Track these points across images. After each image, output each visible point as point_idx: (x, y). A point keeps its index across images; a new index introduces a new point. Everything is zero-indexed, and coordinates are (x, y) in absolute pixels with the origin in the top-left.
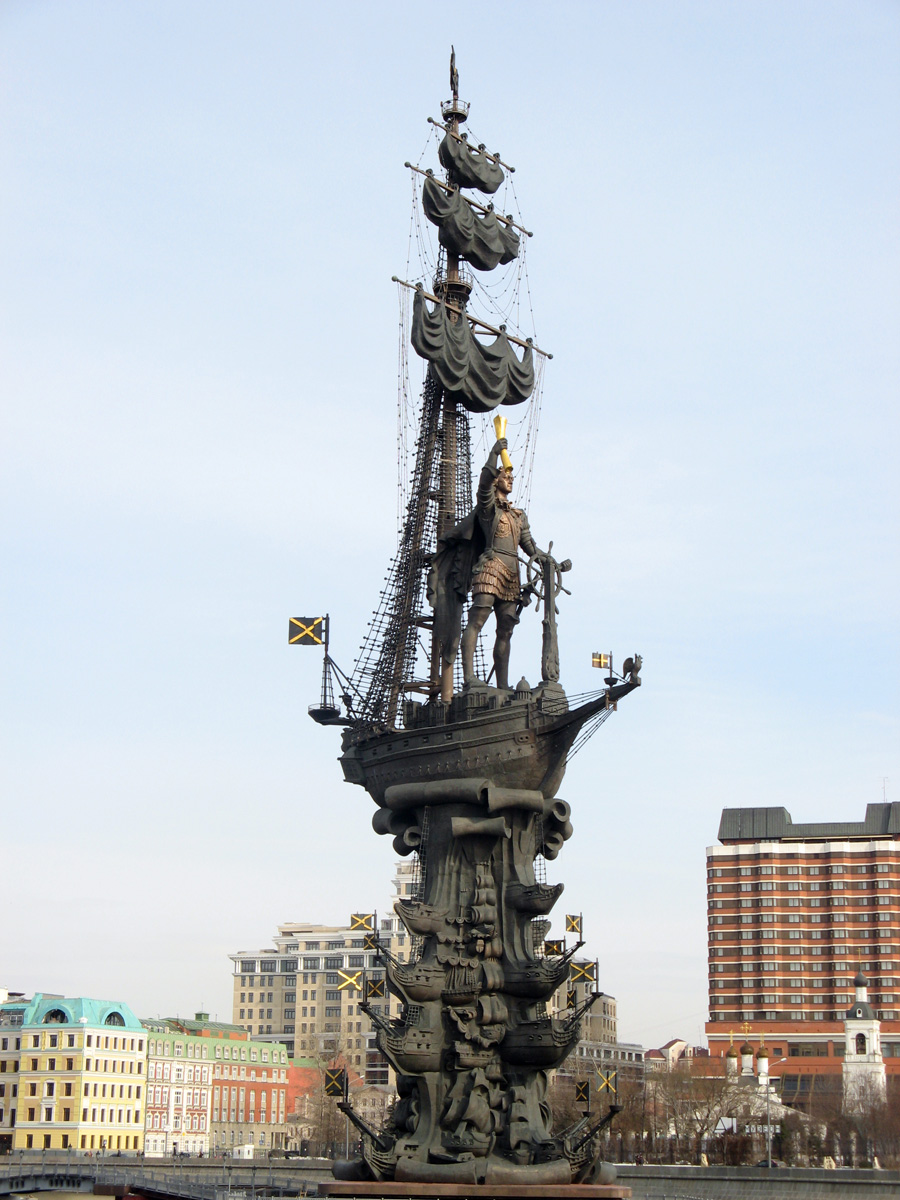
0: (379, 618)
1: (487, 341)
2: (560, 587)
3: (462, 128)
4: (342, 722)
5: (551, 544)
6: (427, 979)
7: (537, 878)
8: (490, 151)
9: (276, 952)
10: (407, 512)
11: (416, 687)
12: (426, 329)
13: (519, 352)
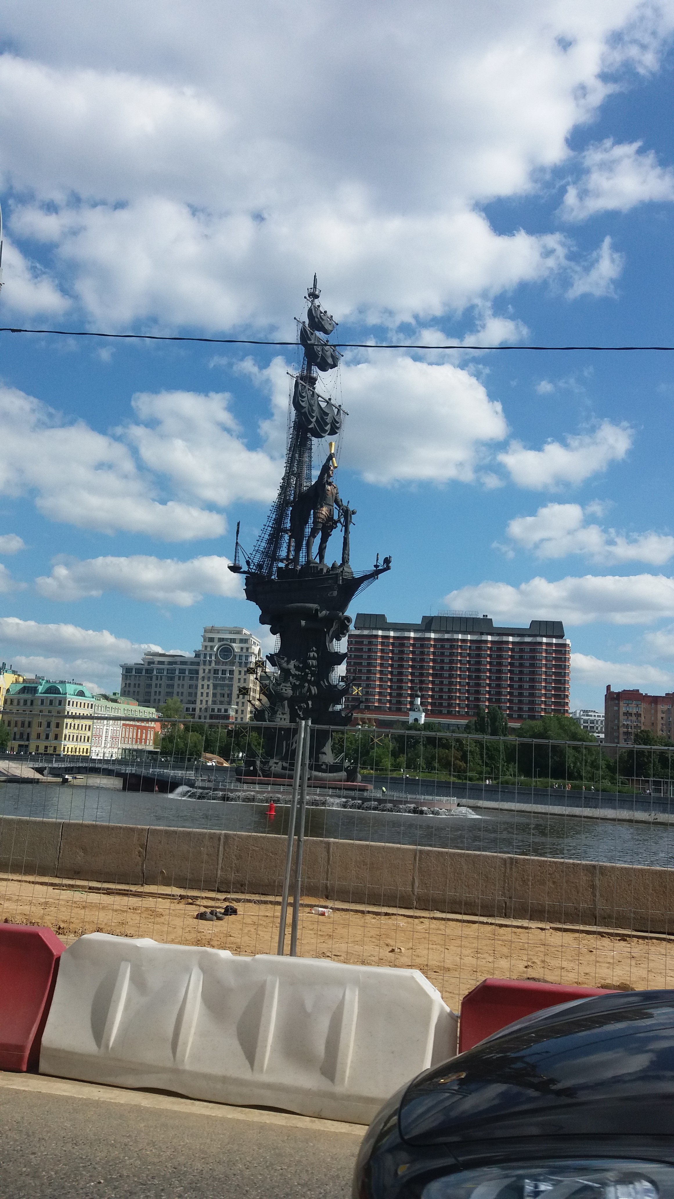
0: (266, 527)
1: (323, 405)
2: (351, 521)
3: (317, 302)
4: (244, 572)
5: (348, 502)
6: (286, 690)
7: (336, 649)
8: (329, 314)
9: (142, 664)
10: (282, 481)
11: (282, 561)
12: (300, 398)
13: (336, 411)
